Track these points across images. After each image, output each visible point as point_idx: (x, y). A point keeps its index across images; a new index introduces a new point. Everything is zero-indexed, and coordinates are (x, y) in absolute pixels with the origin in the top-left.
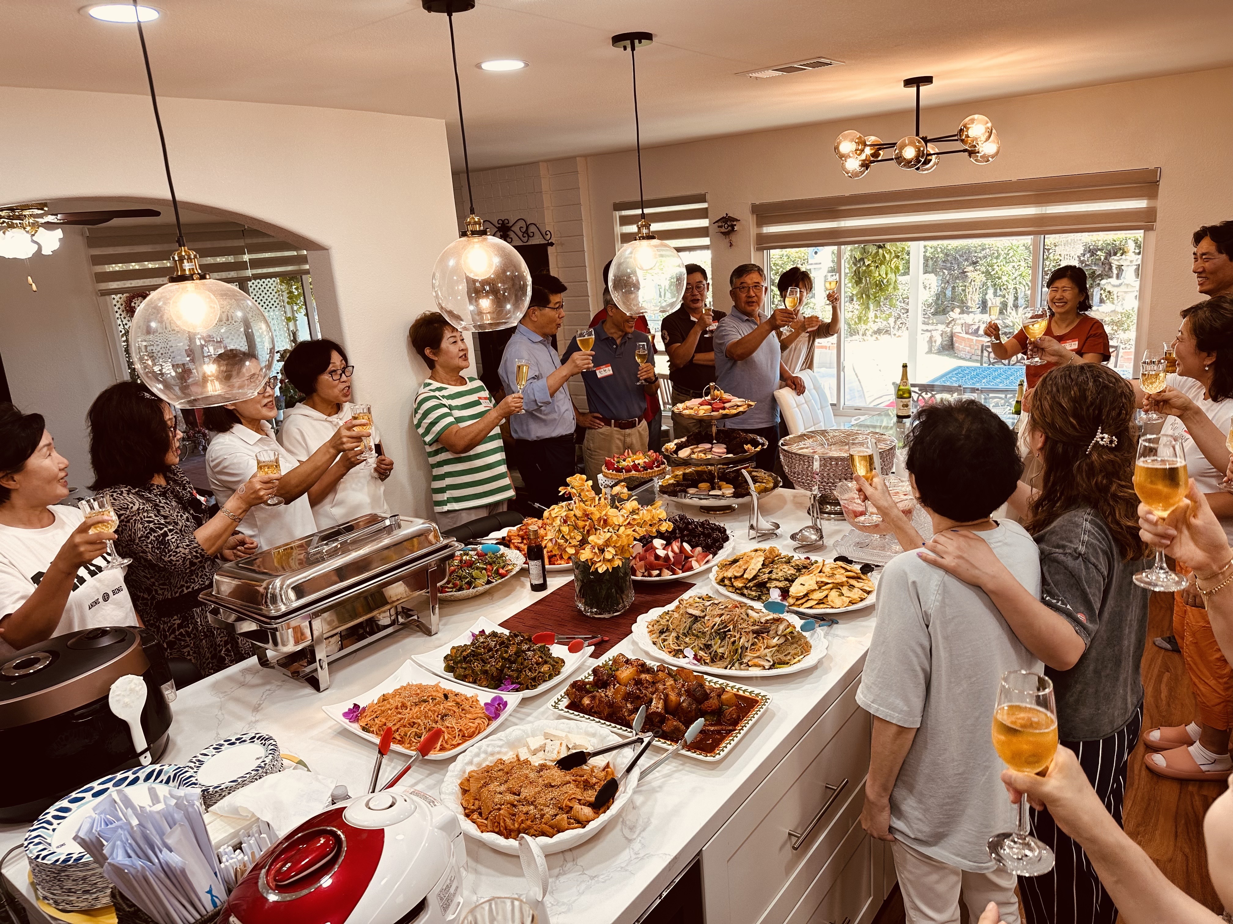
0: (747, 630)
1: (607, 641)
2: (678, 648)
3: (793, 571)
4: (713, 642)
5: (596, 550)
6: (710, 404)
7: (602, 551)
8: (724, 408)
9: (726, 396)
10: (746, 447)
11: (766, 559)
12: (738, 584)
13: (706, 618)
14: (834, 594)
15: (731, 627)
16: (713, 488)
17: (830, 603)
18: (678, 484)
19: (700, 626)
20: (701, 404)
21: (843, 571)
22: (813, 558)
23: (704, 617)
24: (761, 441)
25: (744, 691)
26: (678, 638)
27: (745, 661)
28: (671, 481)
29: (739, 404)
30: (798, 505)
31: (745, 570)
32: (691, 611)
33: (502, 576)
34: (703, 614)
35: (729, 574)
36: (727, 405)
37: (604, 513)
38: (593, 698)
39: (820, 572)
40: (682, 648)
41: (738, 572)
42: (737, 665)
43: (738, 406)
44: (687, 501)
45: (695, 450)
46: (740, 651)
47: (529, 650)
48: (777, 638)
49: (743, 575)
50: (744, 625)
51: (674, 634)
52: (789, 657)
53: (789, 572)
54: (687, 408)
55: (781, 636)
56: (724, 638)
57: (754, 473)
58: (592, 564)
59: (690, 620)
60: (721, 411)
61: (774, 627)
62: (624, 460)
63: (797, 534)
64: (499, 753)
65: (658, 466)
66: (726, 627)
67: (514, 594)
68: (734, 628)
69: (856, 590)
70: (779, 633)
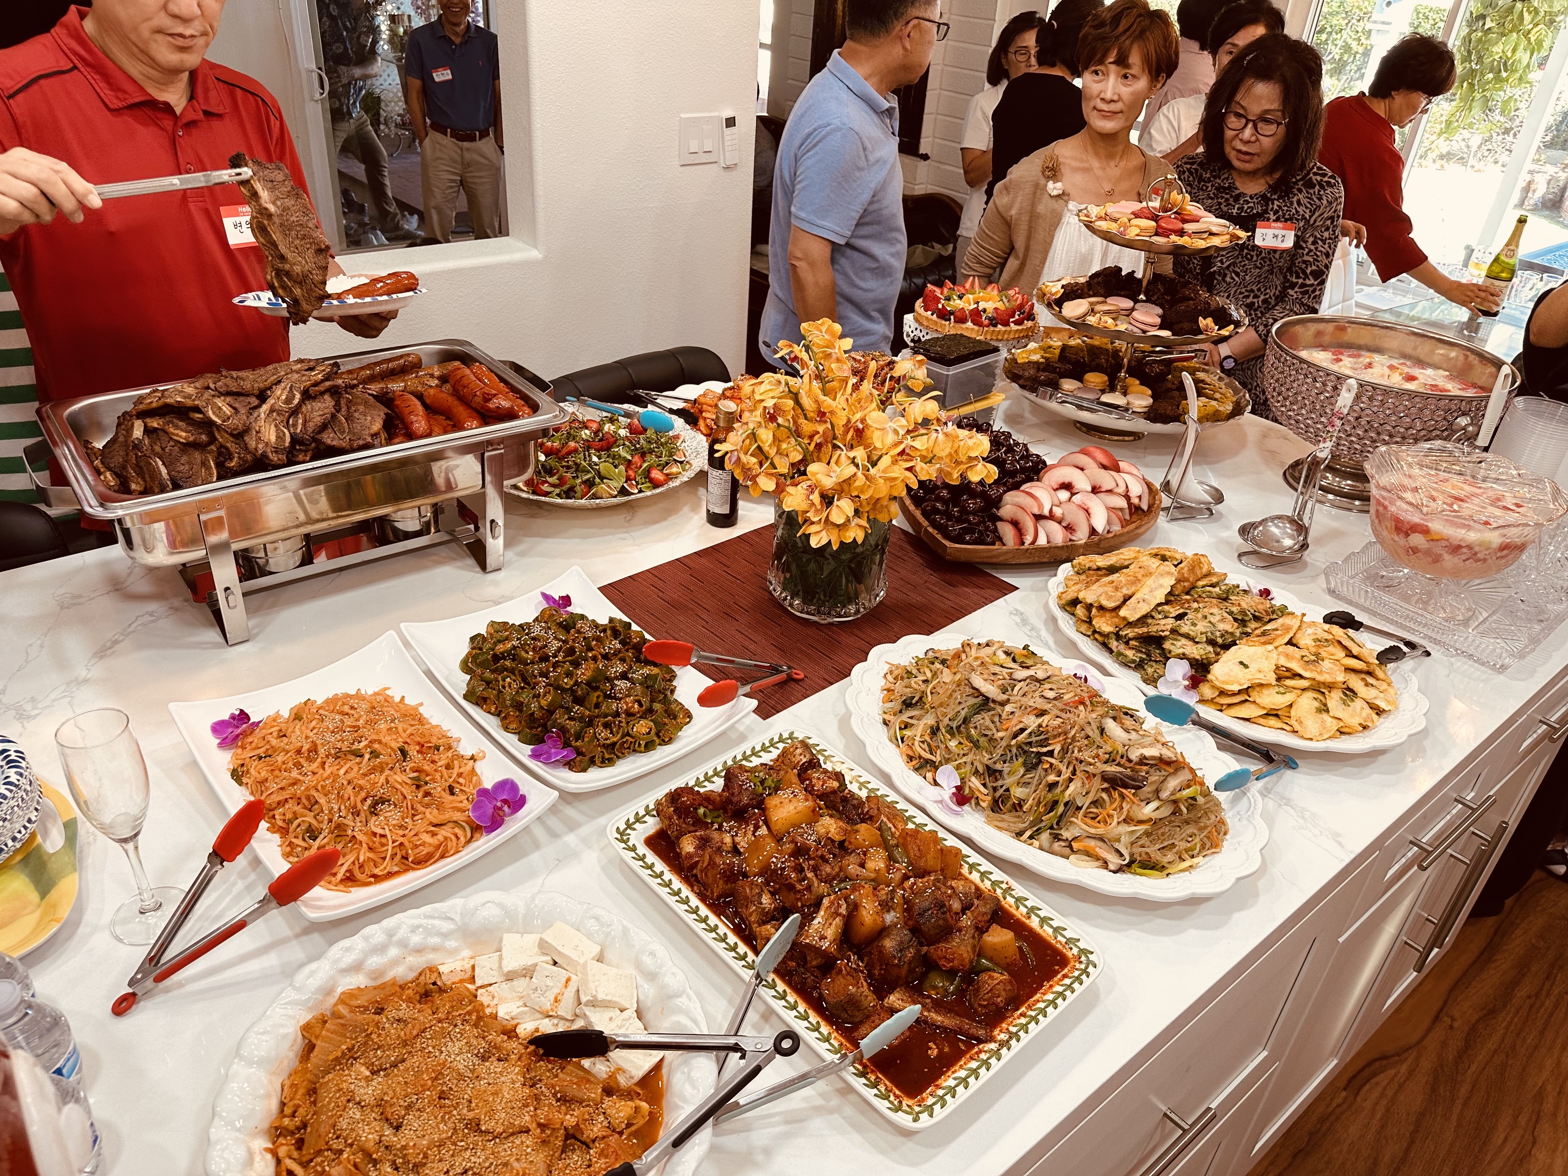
0: (1091, 769)
1: (797, 681)
2: (928, 756)
3: (1229, 626)
4: (1006, 768)
5: (816, 497)
6: (1155, 218)
7: (827, 500)
8: (1181, 233)
9: (1193, 208)
10: (1203, 322)
11: (1178, 581)
12: (1104, 625)
13: (1008, 708)
14: (1307, 703)
15: (1057, 748)
16: (1112, 388)
17: (1293, 722)
18: (1046, 366)
19: (988, 722)
20: (1137, 215)
21: (1341, 654)
22: (1280, 597)
23: (1003, 704)
24: (1235, 315)
25: (1044, 920)
26: (934, 731)
27: (1066, 834)
28: (1035, 357)
29: (1214, 229)
30: (1269, 455)
31: (1127, 599)
32: (978, 682)
33: (656, 484)
34: (1004, 697)
35: (1089, 596)
36: (1189, 227)
37: (858, 416)
38: (704, 843)
39: (1290, 643)
40: (937, 759)
41: (1109, 598)
42: (1045, 836)
43: (1212, 234)
44: (1053, 405)
45: (1098, 308)
46: (1061, 809)
47: (624, 676)
48: (1154, 805)
49: (1118, 608)
50: (1086, 755)
51: (930, 720)
52: (1170, 856)
53: (1222, 626)
54: (1106, 217)
55: (1165, 802)
56: (1034, 767)
57: (1201, 375)
58: (805, 521)
59: (972, 701)
60: (1173, 238)
61: (1154, 777)
62: (960, 297)
63: (1253, 525)
64: (435, 949)
65: (1018, 323)
66: (1044, 743)
67: (672, 520)
68: (1065, 750)
69: (1358, 704)
70: (1164, 795)
